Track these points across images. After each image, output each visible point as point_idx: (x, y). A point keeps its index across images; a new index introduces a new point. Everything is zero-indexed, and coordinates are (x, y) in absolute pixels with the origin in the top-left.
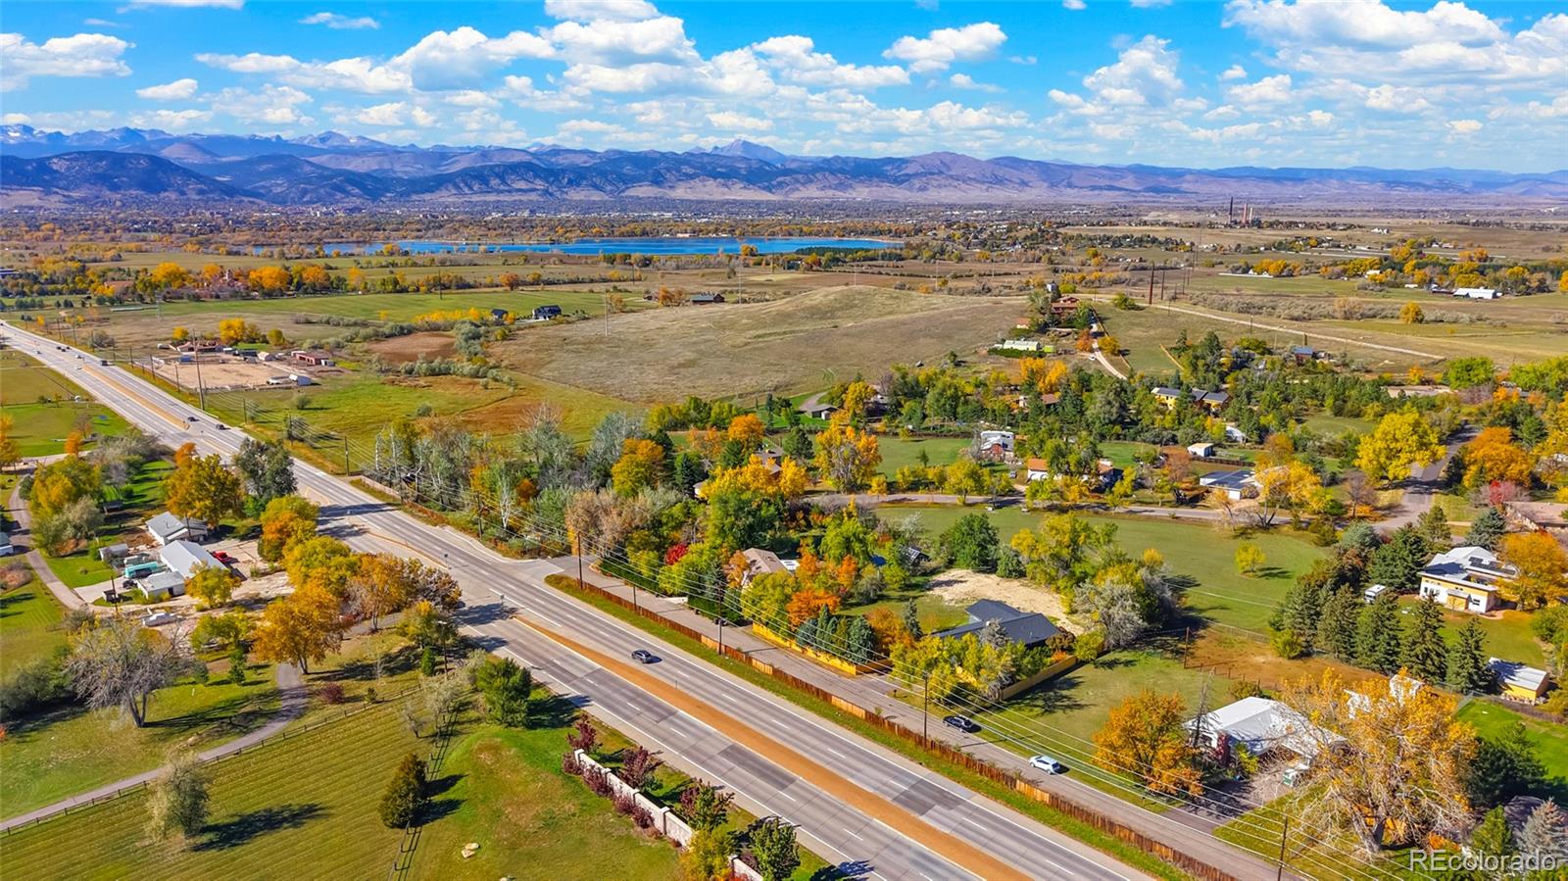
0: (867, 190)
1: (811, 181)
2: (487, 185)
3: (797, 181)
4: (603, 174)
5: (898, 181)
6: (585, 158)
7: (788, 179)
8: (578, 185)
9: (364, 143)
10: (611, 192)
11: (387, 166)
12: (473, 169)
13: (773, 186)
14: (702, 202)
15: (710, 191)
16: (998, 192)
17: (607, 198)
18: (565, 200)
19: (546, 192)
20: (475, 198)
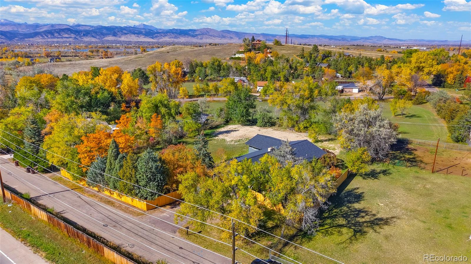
0: (184, 39)
1: (166, 36)
2: (54, 36)
3: (162, 36)
4: (96, 32)
5: (193, 36)
6: (89, 27)
7: (158, 35)
8: (87, 36)
9: (6, 22)
10: (99, 38)
11: (16, 29)
12: (48, 30)
13: (154, 37)
14: (130, 41)
15: (133, 38)
16: (224, 40)
17: (97, 40)
18: (82, 41)
19: (75, 38)
20: (49, 40)
